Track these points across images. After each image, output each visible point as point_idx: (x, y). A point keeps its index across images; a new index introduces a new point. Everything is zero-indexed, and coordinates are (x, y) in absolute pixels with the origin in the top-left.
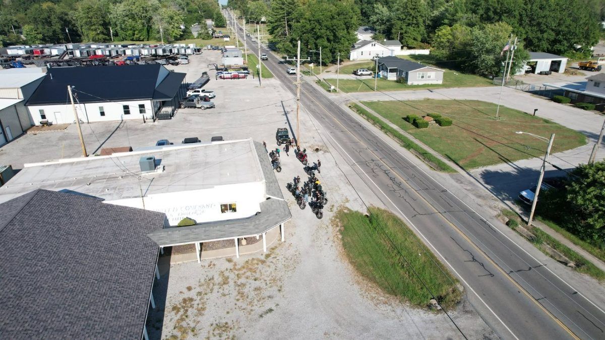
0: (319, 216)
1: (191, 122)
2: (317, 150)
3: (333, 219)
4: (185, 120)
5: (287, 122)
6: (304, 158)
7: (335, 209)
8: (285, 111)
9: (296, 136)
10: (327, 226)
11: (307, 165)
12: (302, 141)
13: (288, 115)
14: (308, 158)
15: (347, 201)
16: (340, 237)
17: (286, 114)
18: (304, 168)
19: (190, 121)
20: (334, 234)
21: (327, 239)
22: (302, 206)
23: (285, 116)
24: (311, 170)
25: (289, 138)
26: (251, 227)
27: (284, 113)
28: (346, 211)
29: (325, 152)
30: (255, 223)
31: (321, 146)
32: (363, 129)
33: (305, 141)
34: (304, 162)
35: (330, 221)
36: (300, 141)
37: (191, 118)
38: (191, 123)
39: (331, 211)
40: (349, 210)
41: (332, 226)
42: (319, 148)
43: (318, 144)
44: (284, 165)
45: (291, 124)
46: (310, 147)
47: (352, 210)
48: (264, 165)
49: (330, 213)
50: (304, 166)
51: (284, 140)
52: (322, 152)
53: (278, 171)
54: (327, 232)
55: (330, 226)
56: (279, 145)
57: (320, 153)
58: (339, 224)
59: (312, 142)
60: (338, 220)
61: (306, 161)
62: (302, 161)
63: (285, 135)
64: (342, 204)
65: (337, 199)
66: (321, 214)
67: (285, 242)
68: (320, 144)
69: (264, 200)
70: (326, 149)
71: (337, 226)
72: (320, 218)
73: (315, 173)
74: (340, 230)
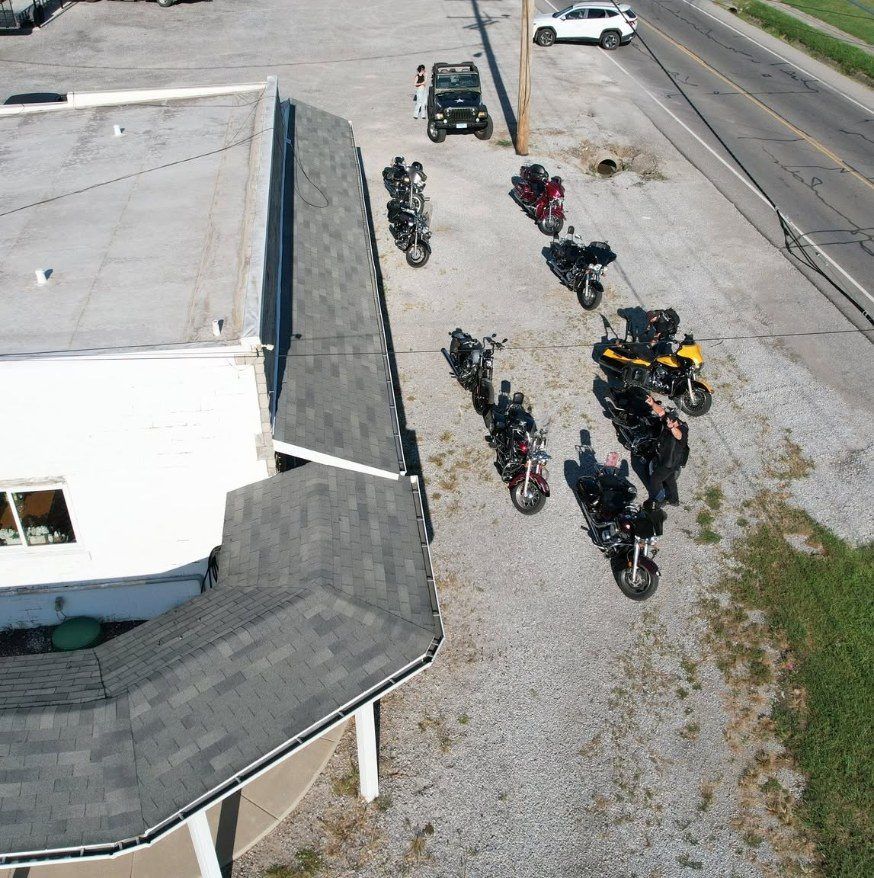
0: (636, 576)
1: (100, 45)
2: (607, 167)
3: (725, 600)
4: (82, 38)
5: (482, 50)
6: (546, 202)
7: (727, 523)
8: (478, 17)
9: (514, 105)
10: (690, 668)
11: (564, 235)
12: (539, 124)
13: (490, 30)
14: (568, 202)
15: (801, 467)
16: (790, 780)
17: (481, 25)
18: (545, 252)
19: (97, 40)
20: (747, 754)
21: (694, 799)
22: (524, 493)
23: (477, 34)
24: (583, 266)
25: (484, 109)
26: (77, 760)
27: (474, 21)
28: (798, 542)
29: (649, 175)
30: (123, 714)
31: (626, 152)
32: (808, 85)
33: (559, 126)
34: (550, 220)
35: (703, 626)
36: (532, 126)
37: (105, 30)
38: (99, 51)
39: (709, 537)
40: (820, 533)
41: (722, 665)
42: (615, 159)
43: (608, 142)
44: (447, 229)
45: (499, 61)
46: (575, 152)
47: (841, 533)
48: (325, 226)
49: (702, 551)
50: (547, 241)
51: (456, 117)
52: (635, 177)
53: (413, 263)
54: (693, 729)
55: (709, 671)
56: (435, 140)
57: (622, 179)
58: (771, 653)
59: (586, 131)
60: (755, 615)
61: (559, 213)
62: (536, 217)
63: (462, 95)
64: (772, 484)
65: (738, 452)
66: (648, 566)
67: (383, 804)
68: (623, 142)
69: (261, 471)
70: (649, 166)
71: (759, 673)
72: (640, 593)
73: (603, 281)
74: (780, 710)
